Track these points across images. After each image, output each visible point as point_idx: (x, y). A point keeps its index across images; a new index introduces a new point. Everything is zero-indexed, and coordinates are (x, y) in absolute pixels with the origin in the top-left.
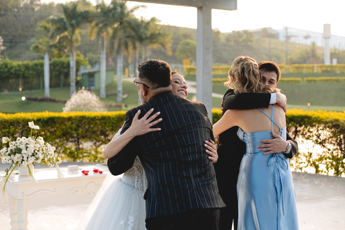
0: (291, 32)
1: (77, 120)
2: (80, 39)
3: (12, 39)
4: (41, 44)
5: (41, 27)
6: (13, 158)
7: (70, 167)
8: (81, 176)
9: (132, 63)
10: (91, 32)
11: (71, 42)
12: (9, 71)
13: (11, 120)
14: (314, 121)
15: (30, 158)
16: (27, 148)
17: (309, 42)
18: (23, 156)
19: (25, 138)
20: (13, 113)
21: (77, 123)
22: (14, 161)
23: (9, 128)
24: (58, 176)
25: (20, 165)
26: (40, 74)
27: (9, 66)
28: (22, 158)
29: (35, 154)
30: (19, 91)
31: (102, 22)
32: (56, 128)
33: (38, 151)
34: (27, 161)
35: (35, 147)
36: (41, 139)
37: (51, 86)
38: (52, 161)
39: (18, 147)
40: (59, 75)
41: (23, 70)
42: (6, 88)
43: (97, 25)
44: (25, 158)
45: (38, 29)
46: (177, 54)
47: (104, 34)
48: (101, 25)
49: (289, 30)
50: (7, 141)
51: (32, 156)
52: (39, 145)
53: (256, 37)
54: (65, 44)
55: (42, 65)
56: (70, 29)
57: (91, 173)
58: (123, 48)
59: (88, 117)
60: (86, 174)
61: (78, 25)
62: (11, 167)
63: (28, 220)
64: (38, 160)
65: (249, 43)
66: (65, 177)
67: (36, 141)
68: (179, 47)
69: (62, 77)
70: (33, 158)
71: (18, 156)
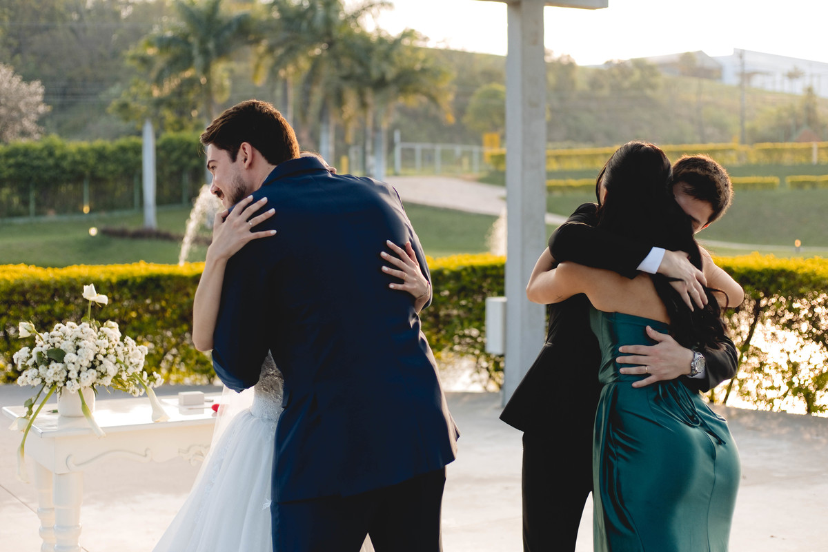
0: (751, 63)
2: (227, 83)
3: (65, 88)
4: (135, 98)
5: (134, 58)
6: (44, 373)
7: (185, 396)
8: (211, 417)
9: (356, 144)
10: (257, 67)
11: (207, 91)
12: (57, 166)
13: (56, 282)
14: (801, 284)
15: (86, 374)
16: (78, 348)
17: (798, 87)
18: (69, 369)
19: (74, 324)
20: (61, 267)
22: (46, 380)
23: (52, 303)
24: (153, 418)
25: (61, 391)
26: (133, 172)
27: (58, 153)
28: (65, 374)
29: (97, 363)
30: (82, 212)
31: (282, 43)
33: (105, 356)
34: (78, 380)
35: (97, 346)
36: (111, 328)
37: (159, 202)
38: (140, 381)
39: (57, 345)
40: (179, 174)
41: (92, 161)
42: (51, 206)
43: (271, 50)
44: (73, 374)
45: (128, 63)
46: (466, 119)
47: (289, 72)
48: (280, 52)
49: (747, 58)
50: (29, 332)
51: (90, 368)
52: (107, 341)
53: (665, 76)
54: (191, 96)
55: (138, 150)
56: (200, 61)
61: (222, 52)
62: (38, 396)
63: (80, 524)
64: (105, 378)
65: (649, 92)
66: (169, 421)
67: (99, 333)
68: (474, 102)
69: (186, 179)
70: (93, 374)
71: (55, 367)
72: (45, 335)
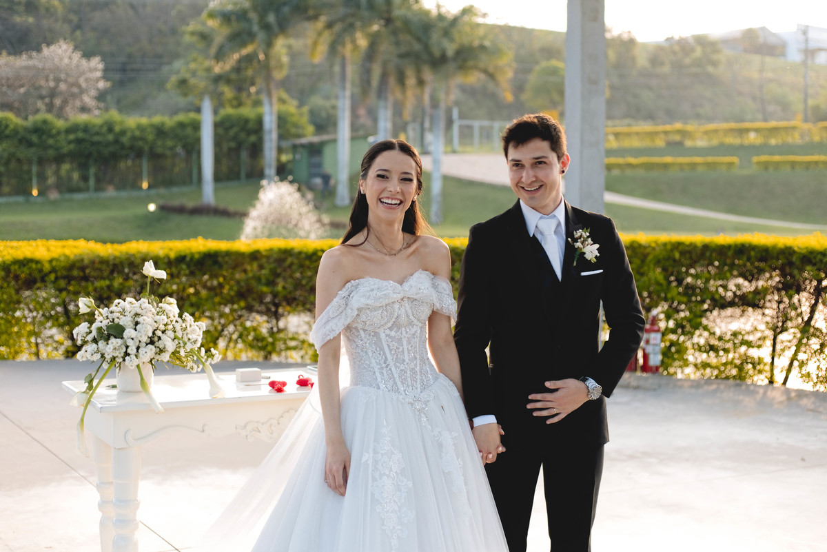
0: (816, 37)
1: (272, 260)
2: (285, 59)
3: (124, 64)
4: (194, 73)
5: (193, 33)
6: (103, 348)
7: (242, 372)
8: (268, 394)
9: (414, 121)
10: (315, 44)
11: (266, 68)
12: (116, 141)
13: (115, 258)
15: (145, 350)
16: (137, 323)
18: (128, 344)
19: (133, 300)
21: (273, 265)
22: (106, 356)
23: (111, 279)
24: (211, 394)
25: (120, 366)
26: (193, 148)
27: (117, 129)
28: (124, 349)
29: (156, 339)
30: (141, 188)
31: (343, 20)
32: (221, 280)
33: (163, 332)
34: (136, 356)
35: (155, 322)
36: (170, 304)
37: (217, 178)
38: (198, 357)
39: (116, 321)
40: (238, 149)
41: (151, 137)
42: (111, 182)
43: (329, 25)
44: (132, 350)
45: (187, 39)
46: (525, 97)
47: (348, 49)
48: (338, 27)
49: (811, 35)
50: (89, 307)
51: (149, 344)
52: (165, 317)
53: (727, 52)
54: (250, 72)
55: (196, 126)
56: (261, 36)
57: (292, 388)
58: (392, 81)
59: (300, 253)
60: (280, 390)
61: (283, 27)
62: (98, 371)
63: (138, 498)
64: (163, 354)
65: (710, 69)
66: (226, 397)
67: (158, 309)
68: (533, 79)
69: (244, 155)
70: (151, 350)
71: (115, 343)
72: (105, 311)
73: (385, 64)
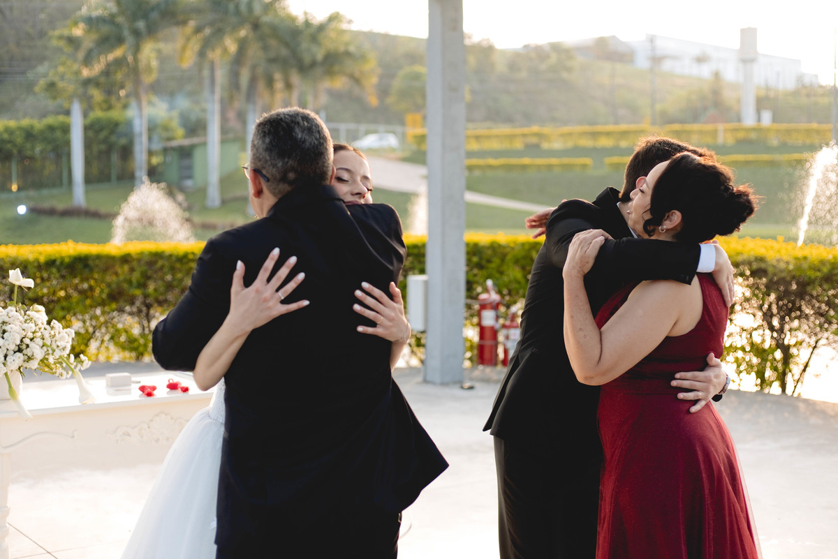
0: (663, 46)
1: (143, 262)
2: (154, 63)
4: (62, 78)
5: (61, 38)
7: (112, 378)
8: (139, 398)
10: (184, 49)
11: (135, 72)
15: (13, 358)
16: (4, 332)
17: (705, 71)
21: (144, 268)
24: (80, 400)
26: (61, 151)
29: (24, 347)
30: (11, 191)
31: (211, 24)
32: (92, 283)
33: (32, 340)
34: (4, 364)
35: (23, 330)
36: (38, 311)
37: (88, 180)
38: (67, 364)
40: (108, 152)
41: (19, 140)
43: (198, 30)
45: (55, 43)
46: (390, 100)
47: (216, 54)
48: (208, 31)
49: (659, 43)
51: (17, 351)
52: (33, 325)
53: (580, 59)
54: (119, 76)
55: (66, 129)
56: (130, 40)
57: (162, 392)
58: (261, 85)
59: (171, 256)
60: (149, 395)
61: (152, 31)
64: (32, 361)
65: (565, 75)
66: (96, 402)
67: (26, 317)
68: (397, 84)
69: (115, 158)
70: (19, 358)
73: (254, 68)
